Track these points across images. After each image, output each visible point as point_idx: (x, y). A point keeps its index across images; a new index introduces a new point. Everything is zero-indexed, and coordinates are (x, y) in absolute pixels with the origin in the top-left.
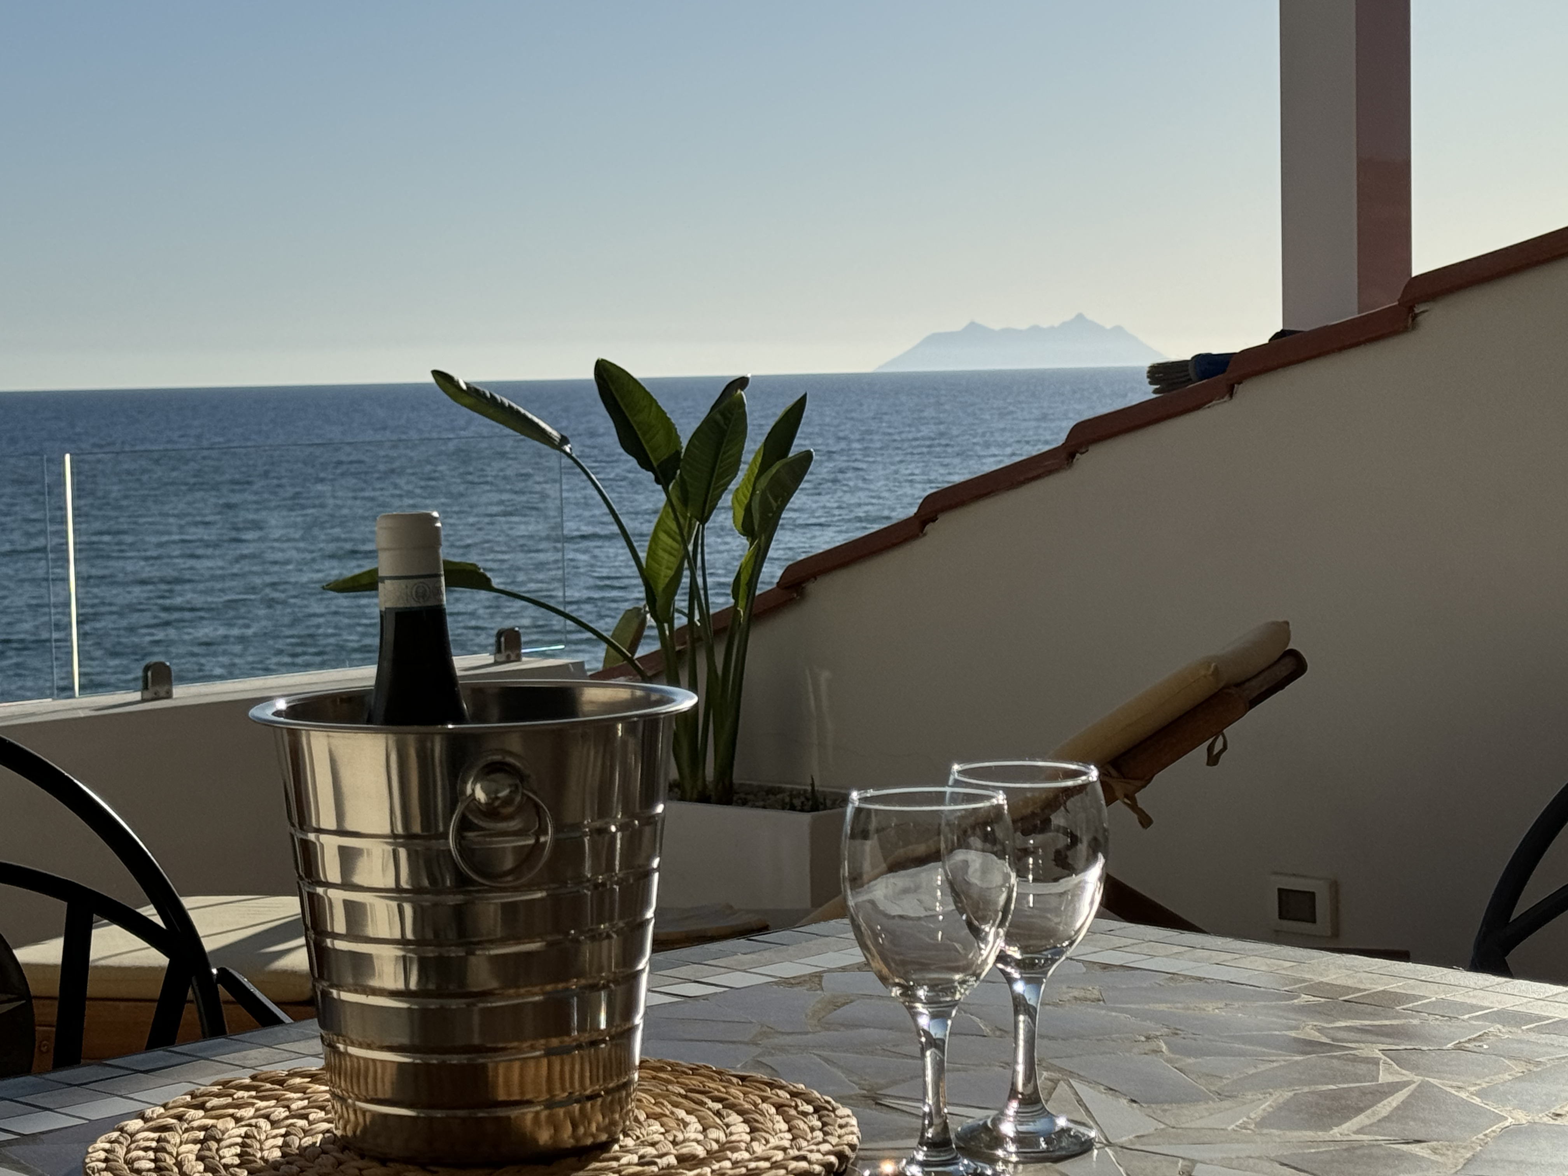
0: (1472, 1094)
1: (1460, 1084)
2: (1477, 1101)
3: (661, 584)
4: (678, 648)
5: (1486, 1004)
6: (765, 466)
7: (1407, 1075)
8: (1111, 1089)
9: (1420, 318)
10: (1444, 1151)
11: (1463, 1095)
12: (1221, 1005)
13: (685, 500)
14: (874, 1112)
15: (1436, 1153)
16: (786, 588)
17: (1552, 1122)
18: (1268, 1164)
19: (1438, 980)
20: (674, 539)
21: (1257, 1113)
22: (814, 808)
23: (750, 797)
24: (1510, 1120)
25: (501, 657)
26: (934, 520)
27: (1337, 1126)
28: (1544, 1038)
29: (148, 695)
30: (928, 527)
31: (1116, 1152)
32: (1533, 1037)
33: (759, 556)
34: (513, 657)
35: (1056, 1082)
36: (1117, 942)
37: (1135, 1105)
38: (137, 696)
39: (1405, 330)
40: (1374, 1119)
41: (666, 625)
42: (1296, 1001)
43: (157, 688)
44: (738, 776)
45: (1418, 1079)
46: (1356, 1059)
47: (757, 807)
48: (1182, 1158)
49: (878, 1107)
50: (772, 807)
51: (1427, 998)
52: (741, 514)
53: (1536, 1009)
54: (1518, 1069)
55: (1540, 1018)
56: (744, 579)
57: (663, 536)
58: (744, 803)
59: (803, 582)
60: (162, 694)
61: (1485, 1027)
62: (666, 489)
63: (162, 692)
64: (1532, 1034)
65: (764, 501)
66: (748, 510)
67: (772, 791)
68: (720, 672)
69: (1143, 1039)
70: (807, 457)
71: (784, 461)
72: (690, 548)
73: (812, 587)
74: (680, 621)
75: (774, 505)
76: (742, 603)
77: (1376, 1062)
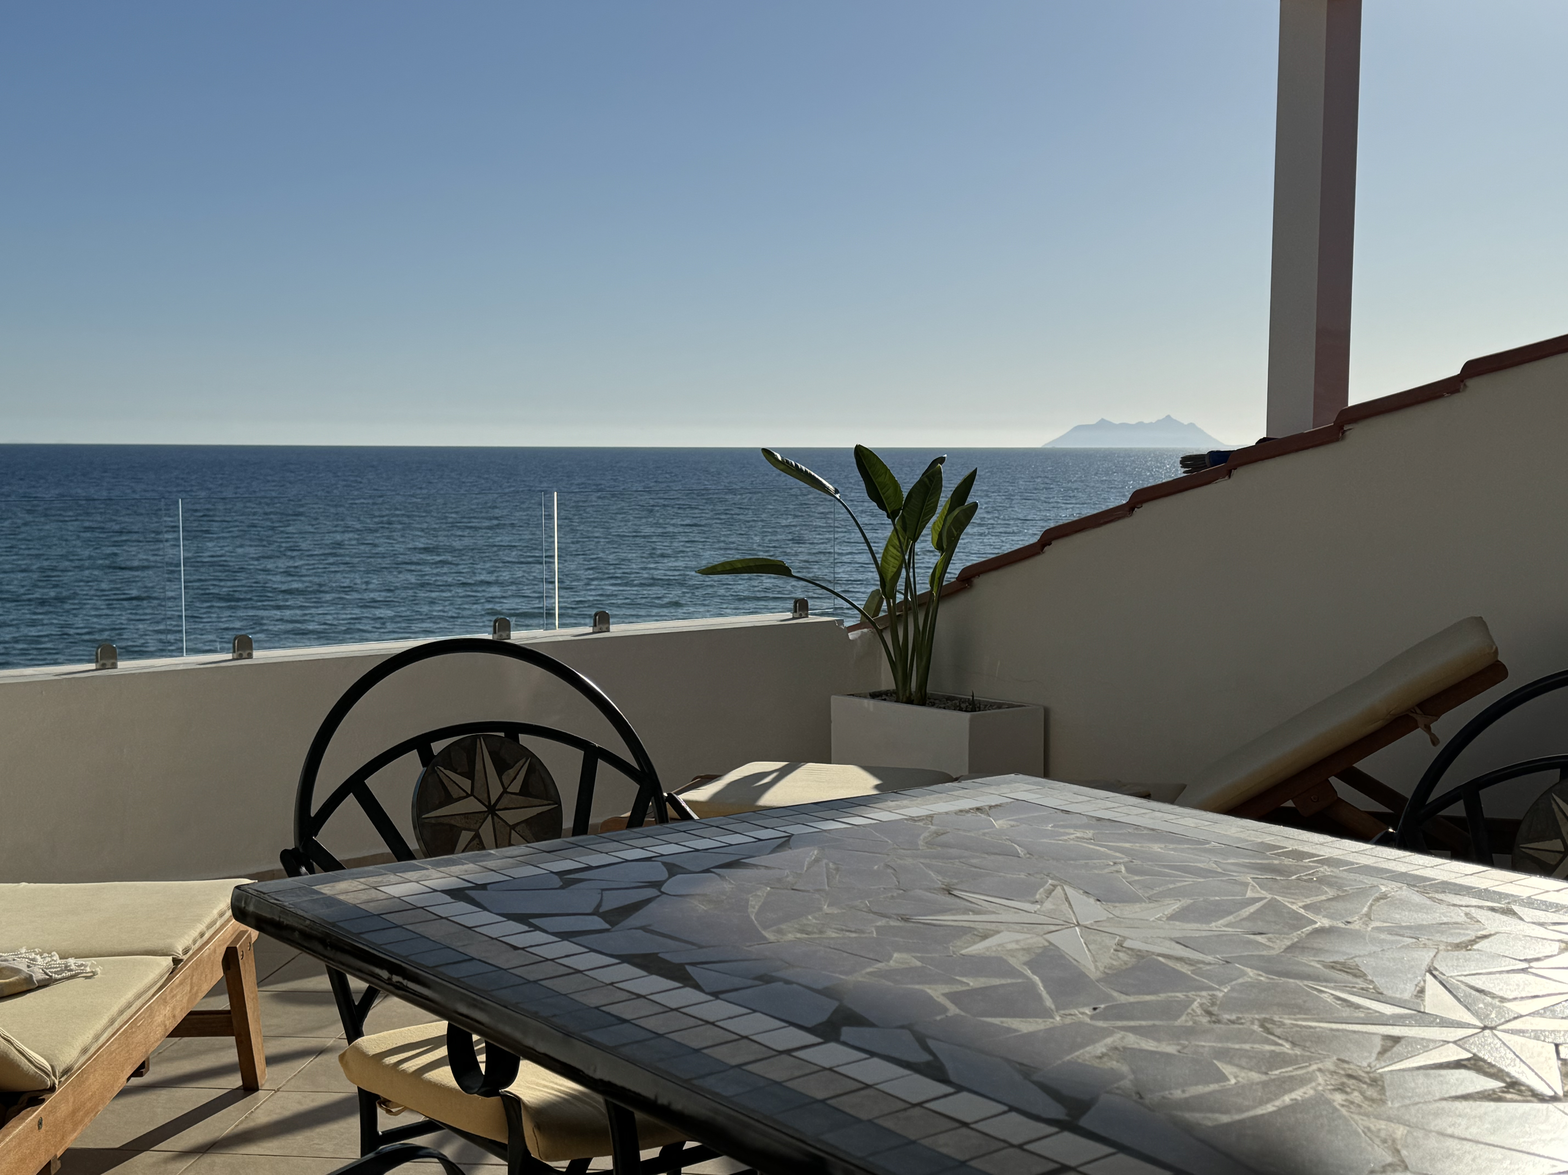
0: (1300, 907)
1: (1293, 901)
2: (1302, 911)
3: (889, 576)
4: (898, 614)
5: (1321, 853)
6: (951, 509)
7: (1264, 894)
8: (1087, 893)
9: (1347, 433)
10: (1274, 940)
11: (1294, 907)
12: (1163, 846)
13: (905, 529)
14: (947, 898)
15: (1269, 941)
16: (963, 581)
17: (1344, 926)
18: (1169, 942)
19: (1296, 837)
20: (897, 550)
21: (1169, 911)
22: (973, 710)
23: (937, 702)
24: (1319, 924)
25: (797, 615)
26: (1050, 544)
27: (1215, 922)
28: (1352, 876)
29: (597, 629)
30: (1046, 548)
31: (1081, 930)
32: (1345, 874)
33: (947, 562)
34: (803, 615)
35: (1055, 886)
36: (1109, 804)
37: (1098, 903)
38: (590, 630)
39: (1337, 440)
40: (1238, 919)
41: (891, 601)
42: (1207, 846)
43: (601, 626)
44: (930, 689)
45: (1269, 896)
46: (1236, 882)
47: (940, 708)
48: (1120, 936)
49: (950, 896)
50: (949, 708)
51: (1286, 848)
52: (936, 537)
53: (1350, 858)
54: (1331, 893)
55: (1352, 863)
56: (937, 575)
57: (891, 548)
58: (933, 705)
59: (974, 576)
60: (604, 629)
61: (1318, 867)
62: (893, 521)
63: (604, 627)
64: (1344, 872)
65: (949, 531)
66: (940, 535)
67: (949, 699)
68: (921, 628)
69: (1112, 864)
70: (975, 506)
71: (961, 508)
72: (907, 557)
73: (977, 581)
74: (900, 597)
75: (955, 533)
76: (935, 589)
77: (1246, 885)
